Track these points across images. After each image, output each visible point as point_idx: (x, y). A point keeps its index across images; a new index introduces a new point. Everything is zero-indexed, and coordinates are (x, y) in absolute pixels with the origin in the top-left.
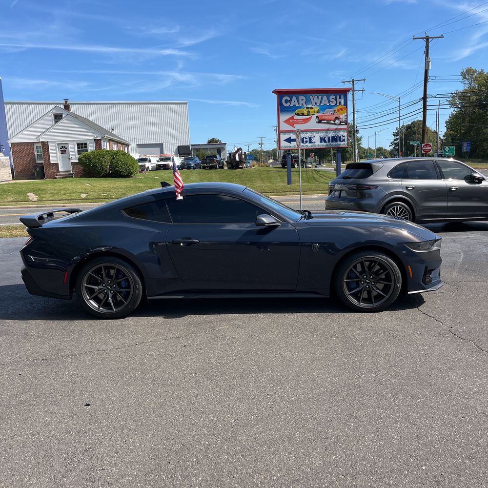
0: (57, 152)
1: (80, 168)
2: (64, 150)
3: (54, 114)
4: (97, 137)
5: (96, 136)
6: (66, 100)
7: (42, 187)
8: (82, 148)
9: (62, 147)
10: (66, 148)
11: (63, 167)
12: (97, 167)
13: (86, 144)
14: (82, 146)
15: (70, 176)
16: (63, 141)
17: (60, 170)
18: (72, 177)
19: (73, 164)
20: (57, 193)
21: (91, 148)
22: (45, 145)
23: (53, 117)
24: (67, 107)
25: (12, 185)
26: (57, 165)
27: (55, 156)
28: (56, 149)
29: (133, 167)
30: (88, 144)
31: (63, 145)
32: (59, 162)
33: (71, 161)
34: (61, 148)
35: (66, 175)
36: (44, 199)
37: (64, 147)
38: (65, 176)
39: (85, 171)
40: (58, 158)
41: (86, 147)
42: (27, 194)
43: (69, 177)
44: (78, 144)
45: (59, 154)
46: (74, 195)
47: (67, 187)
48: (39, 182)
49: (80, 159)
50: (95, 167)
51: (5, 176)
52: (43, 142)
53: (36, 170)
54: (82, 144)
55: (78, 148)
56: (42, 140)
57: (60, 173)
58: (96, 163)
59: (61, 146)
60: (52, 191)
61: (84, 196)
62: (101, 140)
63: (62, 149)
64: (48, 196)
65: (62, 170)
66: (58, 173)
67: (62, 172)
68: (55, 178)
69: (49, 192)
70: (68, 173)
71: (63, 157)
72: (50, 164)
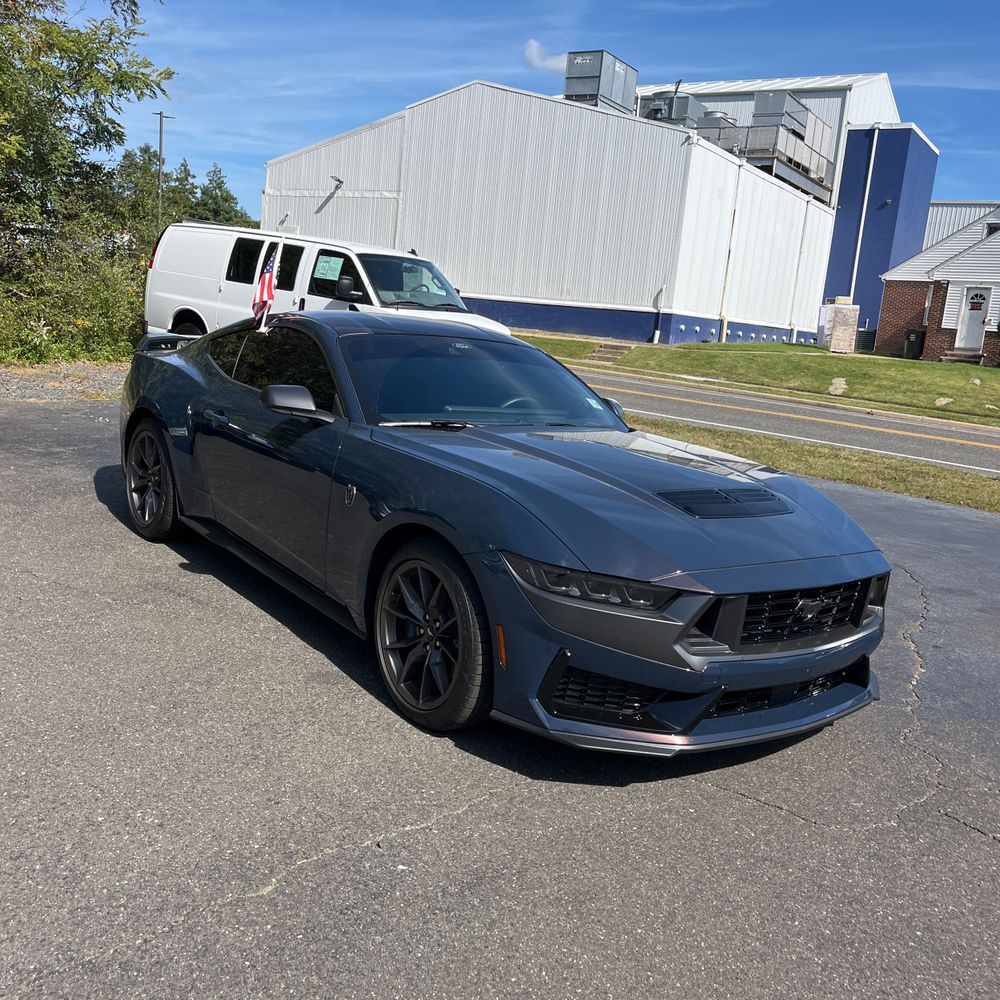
0: (960, 306)
2: (977, 302)
3: (989, 224)
7: (873, 371)
9: (976, 296)
10: (984, 299)
11: (966, 338)
15: (974, 360)
16: (981, 283)
17: (957, 345)
18: (978, 363)
19: (989, 334)
20: (891, 388)
22: (941, 288)
23: (985, 231)
25: (820, 360)
26: (953, 333)
27: (955, 315)
28: (961, 300)
31: (979, 292)
32: (959, 328)
33: (987, 328)
34: (972, 298)
35: (965, 356)
36: (855, 395)
37: (981, 296)
38: (963, 358)
40: (960, 321)
42: (831, 380)
43: (970, 362)
45: (965, 309)
46: (922, 396)
47: (923, 378)
48: (880, 361)
51: (842, 343)
52: (937, 284)
53: (908, 338)
56: (937, 277)
57: (955, 352)
59: (972, 293)
60: (885, 382)
61: (942, 402)
63: (975, 301)
64: (867, 391)
65: (962, 346)
66: (950, 350)
67: (959, 349)
68: (941, 360)
69: (876, 383)
70: (972, 353)
71: (971, 318)
72: (940, 330)
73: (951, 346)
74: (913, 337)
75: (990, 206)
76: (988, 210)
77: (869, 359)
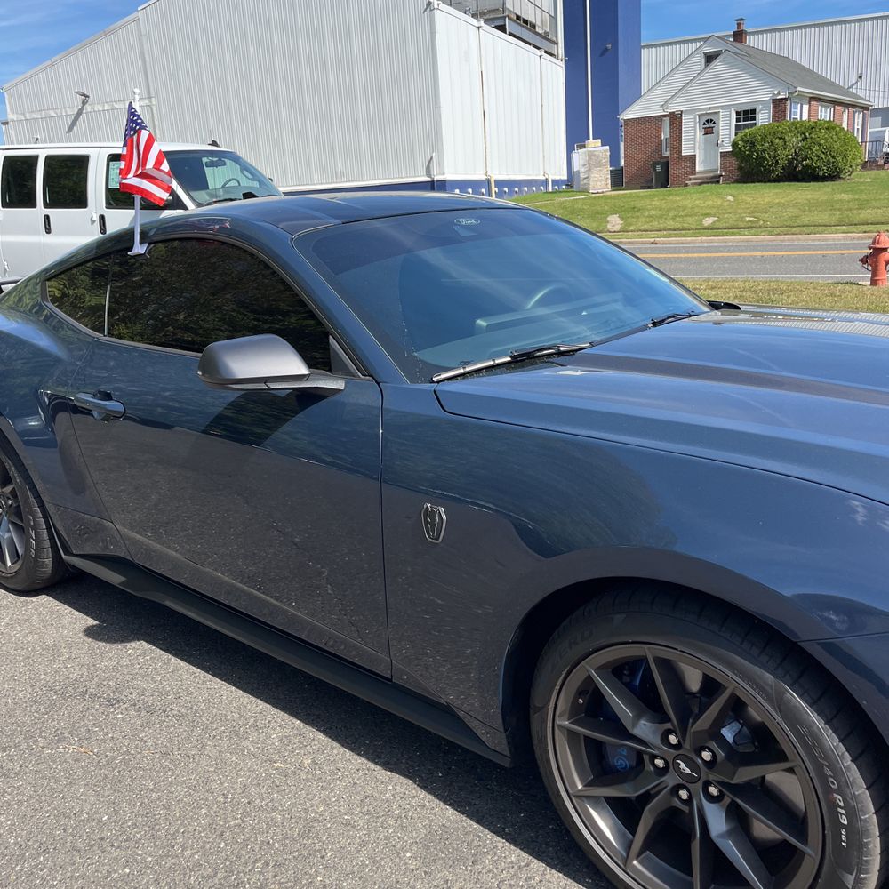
0: (695, 133)
1: (735, 162)
2: (709, 126)
3: (705, 54)
4: (779, 94)
5: (776, 92)
6: (740, 21)
7: (640, 204)
8: (746, 119)
9: (707, 121)
10: (714, 123)
11: (705, 161)
12: (765, 159)
13: (753, 111)
14: (746, 115)
15: (715, 180)
16: (710, 108)
17: (698, 169)
18: (718, 182)
19: (724, 155)
20: (661, 217)
21: (764, 119)
22: (675, 119)
23: (703, 60)
24: (739, 36)
25: (589, 201)
26: (692, 158)
27: (692, 142)
28: (695, 127)
29: (845, 157)
30: (757, 111)
31: (709, 117)
32: (697, 153)
33: (722, 149)
34: (704, 124)
35: (707, 178)
36: (631, 228)
37: (711, 120)
38: (706, 180)
39: (740, 168)
40: (697, 144)
41: (753, 118)
42: (606, 218)
43: (712, 183)
44: (738, 113)
45: (699, 134)
46: (690, 220)
48: (642, 194)
49: (734, 145)
50: (761, 159)
51: (599, 183)
52: (672, 115)
53: (654, 170)
54: (746, 112)
55: (738, 120)
56: (671, 109)
57: (697, 176)
58: (764, 151)
59: (704, 120)
60: (654, 212)
61: (708, 221)
62: (786, 99)
63: (707, 126)
64: (641, 223)
65: (702, 169)
66: (692, 174)
67: (700, 172)
68: (687, 185)
69: (647, 214)
70: (712, 175)
71: (706, 142)
72: (680, 157)
73: (693, 172)
74: (659, 168)
75: (699, 40)
76: (698, 44)
77: (631, 193)
